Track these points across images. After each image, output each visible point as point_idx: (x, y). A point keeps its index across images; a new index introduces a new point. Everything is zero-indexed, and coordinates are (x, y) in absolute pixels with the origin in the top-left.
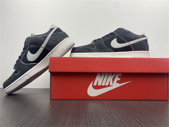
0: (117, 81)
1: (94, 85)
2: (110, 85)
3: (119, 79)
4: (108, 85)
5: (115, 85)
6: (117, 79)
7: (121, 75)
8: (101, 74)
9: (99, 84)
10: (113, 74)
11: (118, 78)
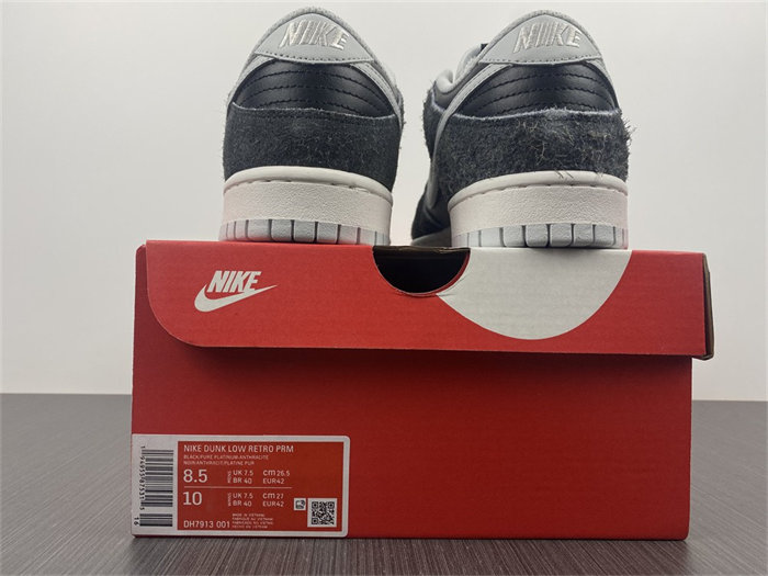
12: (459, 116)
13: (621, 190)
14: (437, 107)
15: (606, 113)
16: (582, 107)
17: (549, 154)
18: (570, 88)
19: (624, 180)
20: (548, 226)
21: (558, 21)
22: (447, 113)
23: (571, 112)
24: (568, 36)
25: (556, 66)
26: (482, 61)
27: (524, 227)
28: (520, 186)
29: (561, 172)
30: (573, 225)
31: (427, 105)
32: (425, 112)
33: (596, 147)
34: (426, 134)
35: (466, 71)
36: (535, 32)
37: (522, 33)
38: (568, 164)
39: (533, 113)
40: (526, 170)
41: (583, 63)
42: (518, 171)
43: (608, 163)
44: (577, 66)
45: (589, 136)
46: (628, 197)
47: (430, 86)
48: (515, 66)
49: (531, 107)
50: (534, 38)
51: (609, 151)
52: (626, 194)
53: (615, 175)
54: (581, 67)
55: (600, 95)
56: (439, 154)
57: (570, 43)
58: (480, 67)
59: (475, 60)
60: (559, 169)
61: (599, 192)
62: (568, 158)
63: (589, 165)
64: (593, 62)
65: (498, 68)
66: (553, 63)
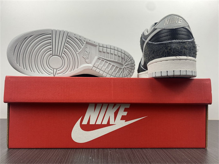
0: (122, 116)
1: (83, 123)
2: (110, 124)
3: (125, 114)
4: (106, 123)
5: (119, 124)
6: (122, 113)
7: (128, 107)
8: (95, 105)
9: (92, 122)
10: (115, 104)
11: (124, 111)
12: (150, 42)
13: (194, 61)
14: (144, 39)
15: (189, 40)
16: (183, 39)
17: (173, 52)
18: (179, 35)
19: (195, 58)
20: (174, 71)
21: (176, 17)
22: (146, 41)
23: (179, 41)
24: (179, 20)
25: (175, 29)
26: (155, 28)
27: (167, 71)
28: (166, 60)
29: (177, 57)
30: (180, 71)
31: (141, 38)
32: (141, 40)
33: (187, 50)
34: (141, 46)
35: (152, 30)
36: (170, 20)
37: (166, 20)
38: (179, 54)
39: (169, 41)
40: (167, 56)
41: (183, 28)
42: (165, 57)
43: (190, 54)
44: (181, 29)
45: (184, 47)
46: (196, 63)
47: (142, 33)
48: (164, 29)
49: (169, 40)
50: (169, 22)
51: (190, 51)
52: (196, 62)
53: (192, 57)
54: (182, 29)
55: (188, 35)
56: (144, 52)
57: (179, 22)
58: (155, 29)
59: (154, 27)
60: (176, 56)
61: (187, 62)
62: (179, 53)
63: (185, 55)
64: (185, 27)
65: (160, 30)
66: (174, 28)
